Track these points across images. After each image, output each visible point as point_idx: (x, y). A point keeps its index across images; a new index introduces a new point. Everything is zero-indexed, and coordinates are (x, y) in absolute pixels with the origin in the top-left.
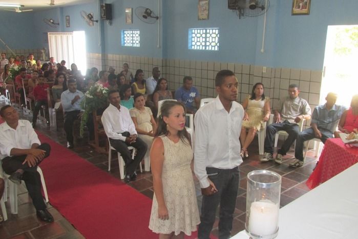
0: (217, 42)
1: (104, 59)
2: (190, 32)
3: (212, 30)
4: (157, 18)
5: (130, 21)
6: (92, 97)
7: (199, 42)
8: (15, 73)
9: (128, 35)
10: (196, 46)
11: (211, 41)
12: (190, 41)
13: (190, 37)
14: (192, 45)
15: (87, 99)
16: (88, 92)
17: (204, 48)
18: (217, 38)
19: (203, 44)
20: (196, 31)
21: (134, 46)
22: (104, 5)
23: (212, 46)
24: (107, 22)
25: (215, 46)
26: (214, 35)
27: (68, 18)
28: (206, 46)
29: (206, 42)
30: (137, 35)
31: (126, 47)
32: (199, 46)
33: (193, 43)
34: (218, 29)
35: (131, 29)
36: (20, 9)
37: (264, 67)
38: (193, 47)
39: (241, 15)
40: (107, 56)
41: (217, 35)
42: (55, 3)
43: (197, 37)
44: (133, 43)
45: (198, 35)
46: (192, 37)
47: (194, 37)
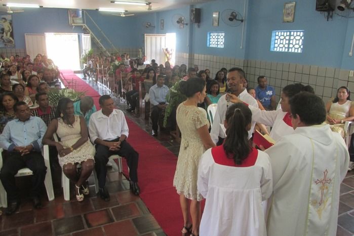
0: (300, 44)
1: (191, 58)
2: (273, 34)
3: (297, 32)
4: (242, 21)
5: (217, 24)
6: (176, 91)
7: (283, 44)
8: (116, 67)
9: (214, 37)
10: (278, 48)
11: (294, 44)
12: (272, 43)
13: (273, 39)
14: (274, 47)
15: (172, 93)
16: (173, 87)
17: (286, 50)
18: (301, 41)
19: (286, 46)
20: (280, 33)
21: (218, 47)
22: (194, 9)
23: (295, 48)
24: (196, 25)
25: (298, 49)
26: (298, 38)
27: (162, 21)
28: (288, 48)
29: (289, 44)
30: (222, 37)
31: (211, 47)
32: (282, 48)
33: (276, 45)
34: (303, 32)
35: (216, 31)
36: (125, 14)
37: (351, 71)
38: (275, 49)
39: (329, 17)
40: (194, 56)
41: (301, 37)
42: (152, 8)
43: (281, 40)
44: (217, 44)
45: (282, 37)
46: (275, 39)
47: (277, 40)
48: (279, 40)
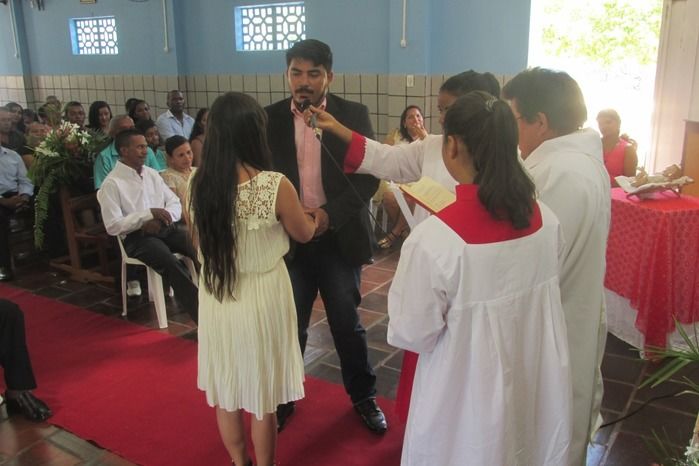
0: (299, 31)
1: (31, 87)
2: (237, 15)
3: (288, 6)
7: (260, 34)
9: (87, 30)
10: (252, 44)
11: (286, 32)
12: (238, 34)
13: (238, 25)
14: (244, 43)
18: (299, 25)
19: (270, 38)
20: (251, 11)
21: (103, 52)
26: (292, 19)
28: (275, 42)
29: (275, 33)
30: (110, 29)
31: (84, 55)
32: (261, 43)
33: (247, 39)
34: (302, 5)
35: (92, 15)
37: (409, 76)
38: (246, 47)
40: (38, 80)
41: (299, 18)
43: (255, 25)
44: (100, 48)
45: (257, 21)
46: (243, 26)
47: (248, 26)
48: (251, 26)
